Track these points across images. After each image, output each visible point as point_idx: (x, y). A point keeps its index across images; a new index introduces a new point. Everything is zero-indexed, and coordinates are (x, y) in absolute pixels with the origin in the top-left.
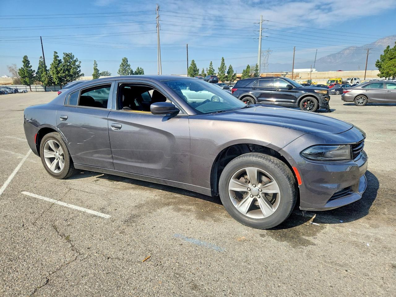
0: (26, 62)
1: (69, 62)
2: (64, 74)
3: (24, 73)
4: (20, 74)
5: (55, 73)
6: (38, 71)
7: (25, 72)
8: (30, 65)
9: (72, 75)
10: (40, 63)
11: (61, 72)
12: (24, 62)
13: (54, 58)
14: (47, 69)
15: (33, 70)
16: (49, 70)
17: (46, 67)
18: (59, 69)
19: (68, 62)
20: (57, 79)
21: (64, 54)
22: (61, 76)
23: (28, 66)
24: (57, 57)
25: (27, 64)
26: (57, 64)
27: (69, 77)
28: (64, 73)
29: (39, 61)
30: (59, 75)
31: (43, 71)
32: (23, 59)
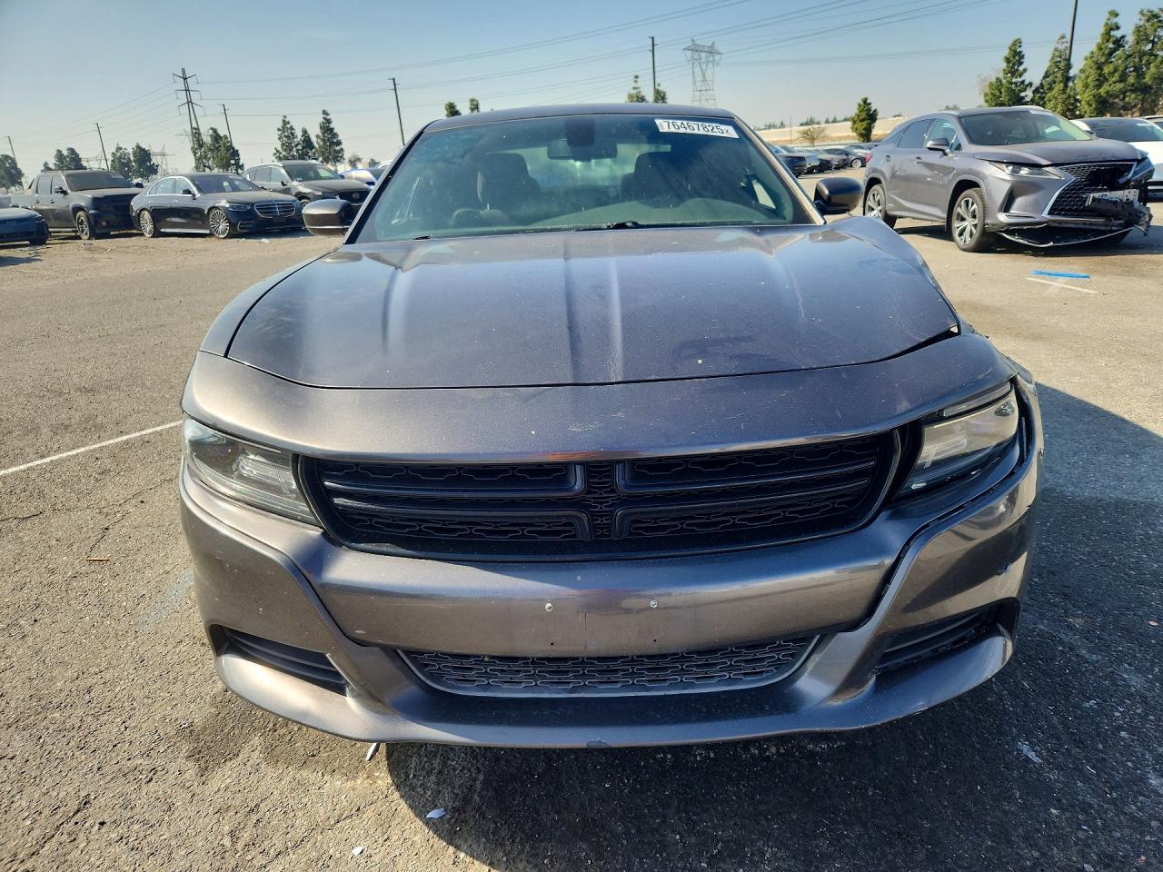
0: (1015, 59)
1: (1153, 42)
2: (1122, 85)
3: (1001, 93)
4: (990, 96)
5: (1092, 84)
6: (1041, 84)
7: (1003, 90)
8: (1021, 68)
9: (1150, 87)
10: (1052, 58)
11: (1114, 79)
12: (1008, 60)
13: (1103, 34)
14: (1072, 73)
15: (1027, 83)
16: (1074, 77)
17: (1069, 66)
18: (1106, 70)
19: (1147, 39)
20: (1091, 105)
21: (1140, 16)
22: (1107, 92)
23: (1017, 70)
24: (1112, 29)
25: (1014, 64)
26: (1106, 52)
27: (1133, 96)
28: (1121, 81)
29: (1052, 49)
30: (1102, 91)
31: (1055, 82)
32: (1008, 51)
